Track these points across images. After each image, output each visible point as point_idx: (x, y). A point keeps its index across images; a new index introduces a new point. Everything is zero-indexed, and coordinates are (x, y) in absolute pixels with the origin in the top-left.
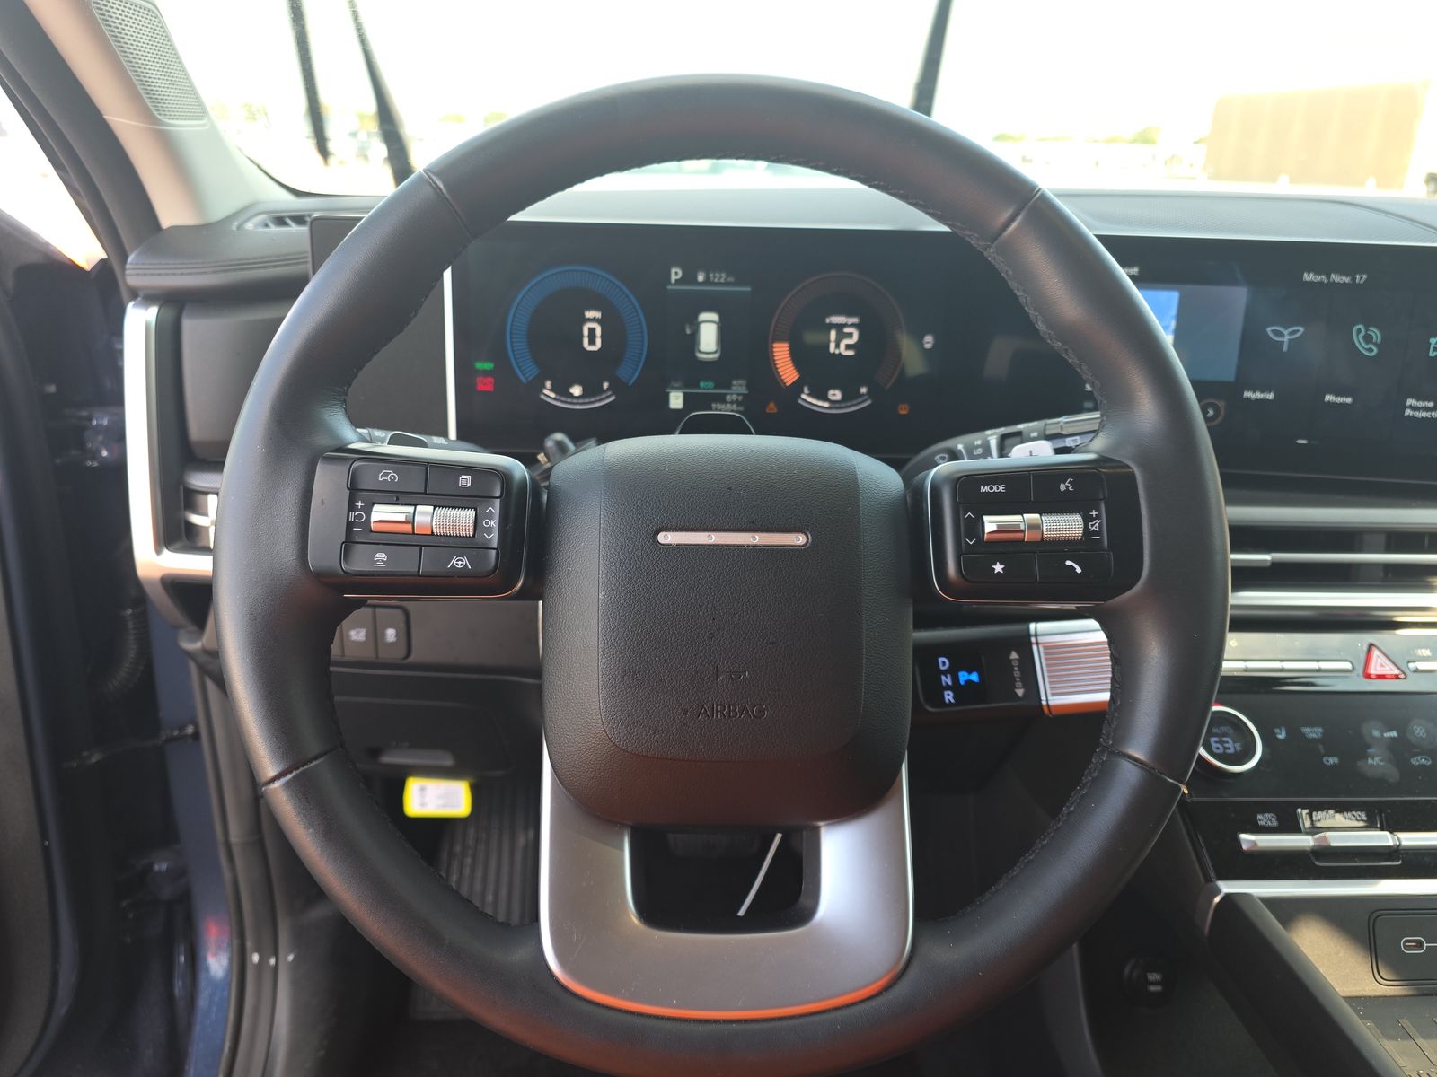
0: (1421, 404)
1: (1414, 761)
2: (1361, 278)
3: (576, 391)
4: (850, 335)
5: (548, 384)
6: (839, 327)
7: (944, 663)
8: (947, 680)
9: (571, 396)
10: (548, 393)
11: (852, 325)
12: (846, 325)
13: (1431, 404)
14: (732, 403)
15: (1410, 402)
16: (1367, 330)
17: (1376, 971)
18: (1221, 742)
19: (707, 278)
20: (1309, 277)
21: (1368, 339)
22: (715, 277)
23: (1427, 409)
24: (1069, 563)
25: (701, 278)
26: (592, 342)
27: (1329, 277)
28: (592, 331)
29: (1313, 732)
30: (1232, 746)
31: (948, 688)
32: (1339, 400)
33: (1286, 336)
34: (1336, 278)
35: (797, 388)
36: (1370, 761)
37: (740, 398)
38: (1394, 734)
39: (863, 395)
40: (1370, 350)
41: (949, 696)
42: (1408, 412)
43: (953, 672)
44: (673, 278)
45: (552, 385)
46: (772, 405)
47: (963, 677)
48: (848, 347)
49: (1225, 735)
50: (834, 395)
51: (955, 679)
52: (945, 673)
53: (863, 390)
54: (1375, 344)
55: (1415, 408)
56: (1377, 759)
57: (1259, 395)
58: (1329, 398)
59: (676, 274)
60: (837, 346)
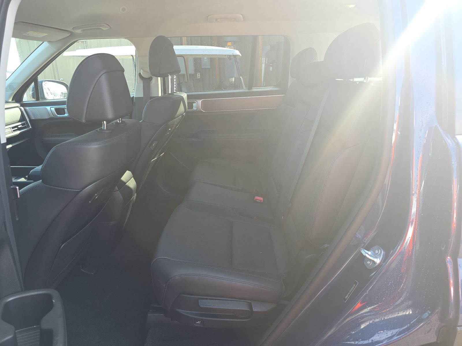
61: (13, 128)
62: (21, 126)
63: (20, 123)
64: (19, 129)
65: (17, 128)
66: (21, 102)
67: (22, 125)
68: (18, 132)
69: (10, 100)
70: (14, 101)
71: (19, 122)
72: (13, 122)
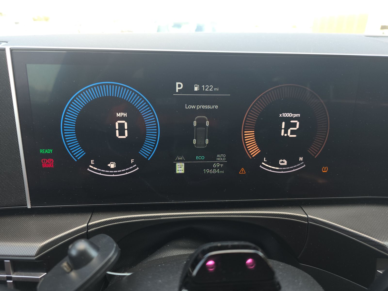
3: (112, 165)
4: (294, 125)
5: (92, 162)
6: (287, 120)
9: (109, 169)
10: (93, 169)
11: (296, 119)
12: (292, 119)
14: (216, 168)
19: (201, 88)
22: (205, 88)
25: (196, 89)
26: (122, 133)
28: (121, 125)
35: (259, 158)
37: (222, 165)
39: (301, 161)
44: (177, 88)
45: (94, 162)
46: (243, 169)
48: (292, 132)
50: (283, 162)
53: (301, 159)
59: (179, 86)
60: (286, 132)
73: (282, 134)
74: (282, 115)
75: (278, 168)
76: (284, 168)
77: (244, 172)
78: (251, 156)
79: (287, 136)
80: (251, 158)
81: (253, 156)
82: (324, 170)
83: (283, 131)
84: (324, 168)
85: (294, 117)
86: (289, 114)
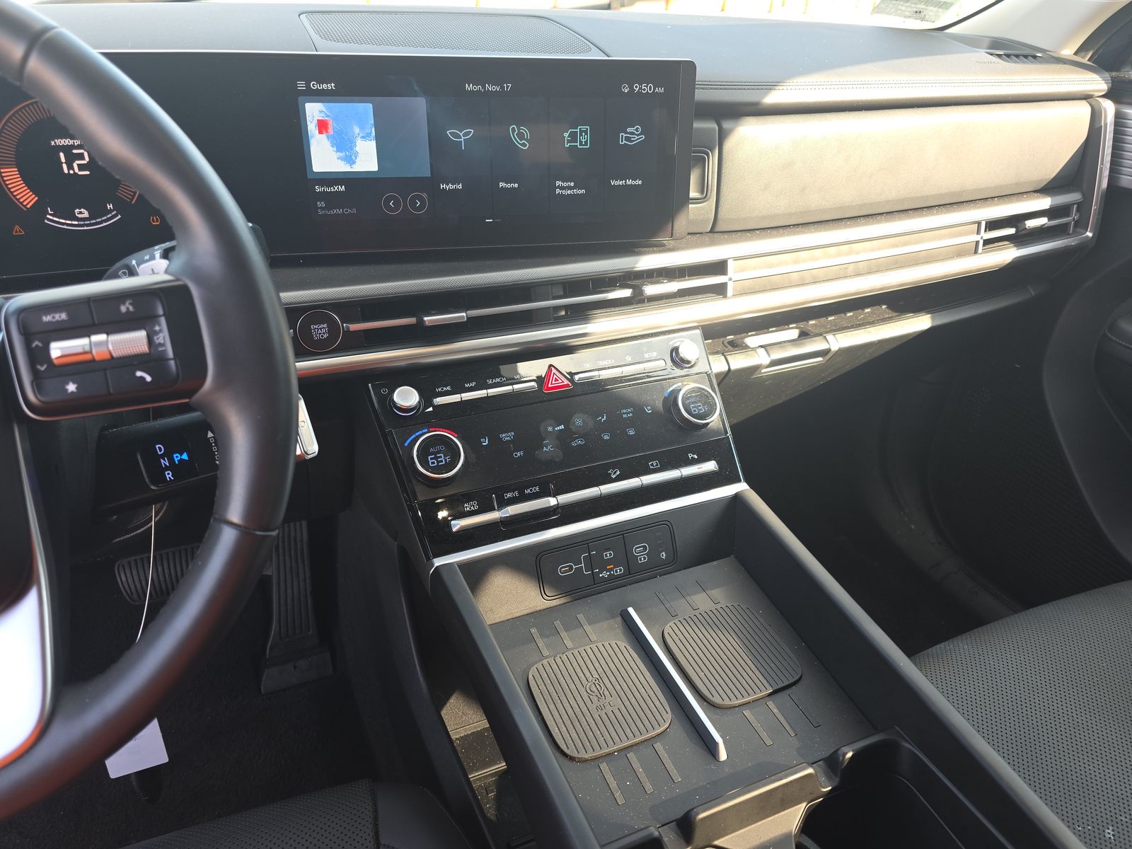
0: (565, 184)
1: (574, 444)
2: (508, 87)
4: (81, 157)
6: (66, 149)
7: (160, 448)
8: (165, 462)
11: (79, 147)
12: (73, 147)
13: (572, 184)
15: (558, 183)
16: (519, 129)
17: (543, 593)
18: (436, 458)
20: (469, 87)
21: (521, 136)
23: (570, 188)
24: (139, 374)
27: (484, 87)
29: (507, 437)
30: (443, 459)
31: (167, 468)
32: (509, 186)
33: (462, 135)
34: (489, 88)
35: (39, 209)
36: (545, 449)
38: (562, 427)
39: (111, 211)
40: (524, 145)
41: (169, 475)
42: (558, 191)
43: (168, 454)
46: (17, 228)
47: (177, 457)
48: (81, 167)
49: (439, 452)
50: (81, 213)
51: (171, 460)
52: (162, 456)
53: (110, 207)
54: (526, 140)
55: (562, 188)
56: (549, 447)
57: (451, 186)
58: (502, 184)
60: (70, 167)
61: (993, 225)
62: (1043, 221)
63: (1045, 203)
64: (1020, 239)
65: (1012, 231)
66: (1118, 70)
67: (1049, 213)
68: (1007, 255)
69: (1068, 52)
70: (1085, 61)
71: (1046, 190)
72: (1017, 184)
73: (66, 171)
74: (55, 143)
75: (76, 223)
76: (86, 223)
77: (20, 232)
78: (25, 206)
79: (75, 172)
80: (25, 209)
81: (28, 206)
82: (154, 222)
83: (65, 166)
84: (153, 219)
85: (76, 144)
86: (67, 141)
